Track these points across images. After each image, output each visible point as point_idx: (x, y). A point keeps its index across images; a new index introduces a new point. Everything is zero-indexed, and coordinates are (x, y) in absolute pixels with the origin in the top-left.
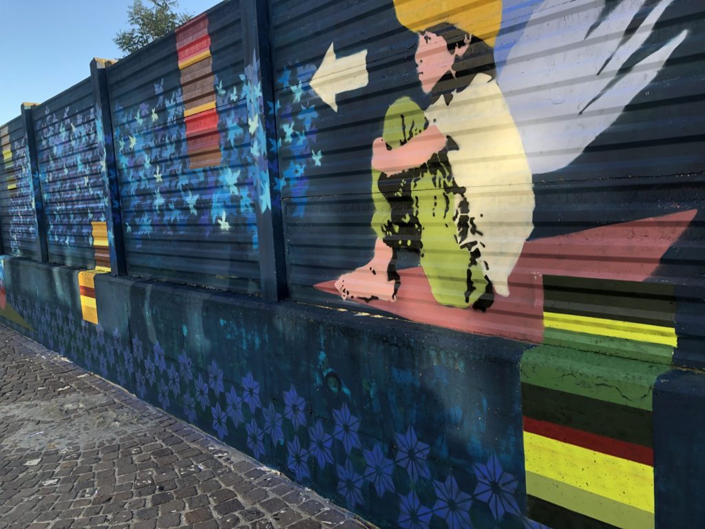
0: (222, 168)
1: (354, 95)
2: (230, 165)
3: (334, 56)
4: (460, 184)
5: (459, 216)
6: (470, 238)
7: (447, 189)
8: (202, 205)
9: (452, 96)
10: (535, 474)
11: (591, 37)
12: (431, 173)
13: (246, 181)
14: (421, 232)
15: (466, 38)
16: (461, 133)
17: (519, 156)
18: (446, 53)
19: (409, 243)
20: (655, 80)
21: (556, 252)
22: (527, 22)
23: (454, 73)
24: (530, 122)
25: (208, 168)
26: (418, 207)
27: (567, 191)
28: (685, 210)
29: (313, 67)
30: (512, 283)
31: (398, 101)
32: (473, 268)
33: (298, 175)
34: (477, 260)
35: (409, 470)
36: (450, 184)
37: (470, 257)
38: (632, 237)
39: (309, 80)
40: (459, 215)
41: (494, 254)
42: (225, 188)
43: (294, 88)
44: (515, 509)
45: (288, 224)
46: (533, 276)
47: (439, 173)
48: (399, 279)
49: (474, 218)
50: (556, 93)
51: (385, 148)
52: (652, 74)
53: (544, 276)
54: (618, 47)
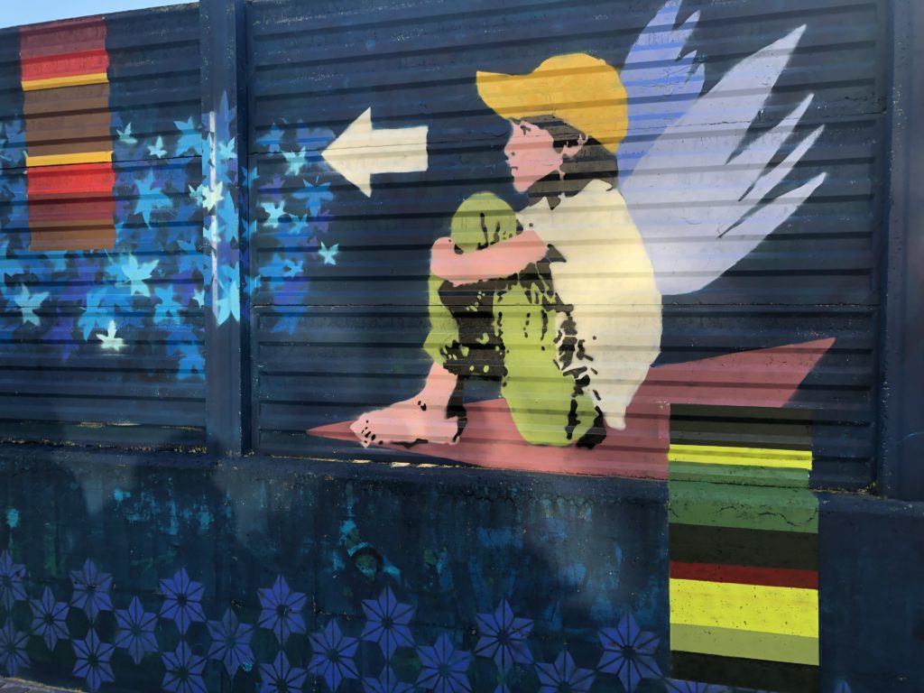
0: (115, 255)
1: (405, 180)
2: (136, 251)
3: (370, 124)
4: (566, 301)
5: (563, 338)
6: (576, 363)
7: (546, 305)
8: (58, 310)
9: (559, 200)
10: (683, 625)
11: (732, 163)
12: (523, 286)
13: (173, 277)
14: (503, 356)
15: (581, 138)
16: (570, 243)
17: (645, 275)
18: (552, 151)
19: (486, 369)
20: (795, 214)
21: (688, 379)
22: (659, 135)
23: (562, 174)
24: (660, 240)
25: (80, 252)
26: (501, 325)
27: (702, 315)
28: (824, 338)
29: (329, 133)
30: (630, 415)
31: (477, 195)
32: (578, 399)
33: (291, 274)
34: (584, 389)
35: (498, 660)
36: (552, 300)
37: (574, 385)
38: (771, 363)
39: (324, 148)
40: (564, 336)
41: (609, 382)
42: (118, 285)
43: (289, 156)
44: (655, 672)
45: (262, 343)
46: (659, 405)
47: (534, 287)
48: (465, 415)
49: (584, 341)
50: (690, 213)
51: (453, 250)
52: (792, 208)
53: (672, 405)
54: (758, 178)
